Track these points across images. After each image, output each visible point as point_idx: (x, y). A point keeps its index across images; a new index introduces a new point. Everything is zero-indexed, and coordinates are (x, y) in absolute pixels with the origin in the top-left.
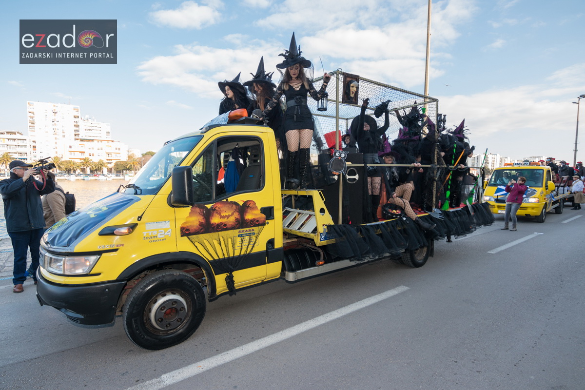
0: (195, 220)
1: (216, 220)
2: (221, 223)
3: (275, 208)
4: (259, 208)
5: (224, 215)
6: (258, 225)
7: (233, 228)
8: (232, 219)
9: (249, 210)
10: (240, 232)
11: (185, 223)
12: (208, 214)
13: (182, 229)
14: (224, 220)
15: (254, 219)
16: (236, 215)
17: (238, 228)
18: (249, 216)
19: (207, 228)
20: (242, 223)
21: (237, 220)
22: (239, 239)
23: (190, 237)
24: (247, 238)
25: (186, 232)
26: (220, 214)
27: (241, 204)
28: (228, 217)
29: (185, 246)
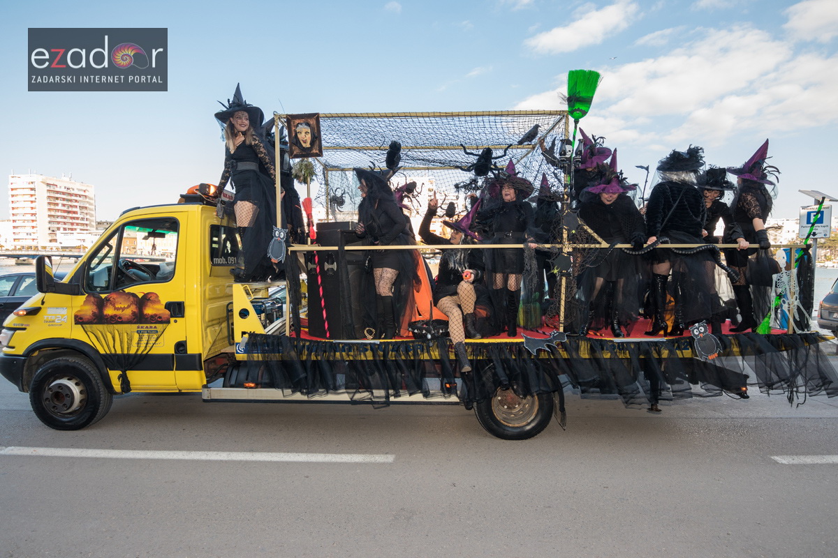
0: (89, 310)
1: (109, 311)
2: (116, 316)
3: (186, 304)
4: (164, 302)
5: (120, 306)
6: (161, 322)
7: (129, 322)
8: (128, 313)
9: (149, 304)
10: (138, 327)
11: (79, 311)
12: (101, 304)
13: (76, 317)
14: (119, 313)
15: (156, 315)
16: (133, 308)
17: (135, 323)
18: (149, 311)
19: (99, 319)
20: (139, 318)
21: (134, 313)
22: (136, 336)
23: (84, 326)
24: (146, 335)
25: (79, 320)
26: (114, 305)
27: (140, 296)
28: (123, 309)
29: (78, 334)
